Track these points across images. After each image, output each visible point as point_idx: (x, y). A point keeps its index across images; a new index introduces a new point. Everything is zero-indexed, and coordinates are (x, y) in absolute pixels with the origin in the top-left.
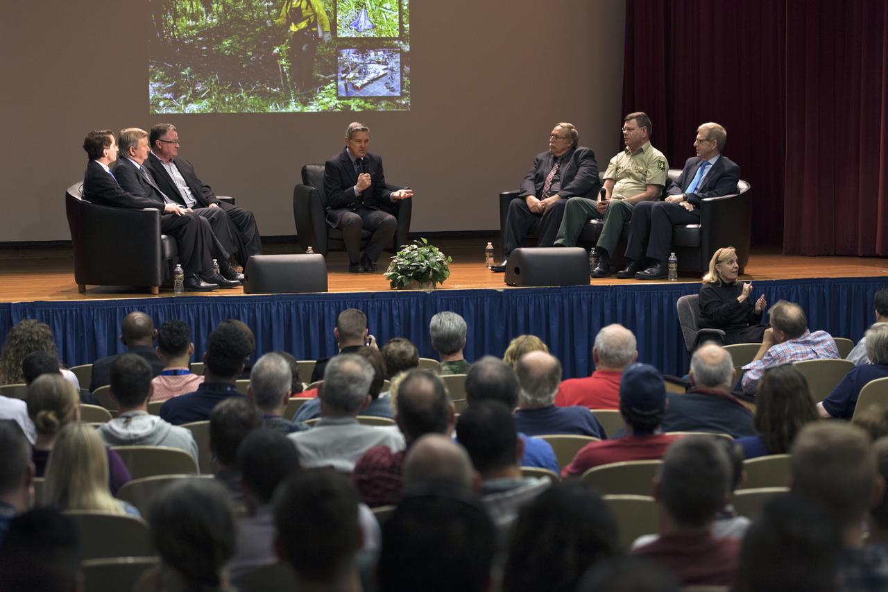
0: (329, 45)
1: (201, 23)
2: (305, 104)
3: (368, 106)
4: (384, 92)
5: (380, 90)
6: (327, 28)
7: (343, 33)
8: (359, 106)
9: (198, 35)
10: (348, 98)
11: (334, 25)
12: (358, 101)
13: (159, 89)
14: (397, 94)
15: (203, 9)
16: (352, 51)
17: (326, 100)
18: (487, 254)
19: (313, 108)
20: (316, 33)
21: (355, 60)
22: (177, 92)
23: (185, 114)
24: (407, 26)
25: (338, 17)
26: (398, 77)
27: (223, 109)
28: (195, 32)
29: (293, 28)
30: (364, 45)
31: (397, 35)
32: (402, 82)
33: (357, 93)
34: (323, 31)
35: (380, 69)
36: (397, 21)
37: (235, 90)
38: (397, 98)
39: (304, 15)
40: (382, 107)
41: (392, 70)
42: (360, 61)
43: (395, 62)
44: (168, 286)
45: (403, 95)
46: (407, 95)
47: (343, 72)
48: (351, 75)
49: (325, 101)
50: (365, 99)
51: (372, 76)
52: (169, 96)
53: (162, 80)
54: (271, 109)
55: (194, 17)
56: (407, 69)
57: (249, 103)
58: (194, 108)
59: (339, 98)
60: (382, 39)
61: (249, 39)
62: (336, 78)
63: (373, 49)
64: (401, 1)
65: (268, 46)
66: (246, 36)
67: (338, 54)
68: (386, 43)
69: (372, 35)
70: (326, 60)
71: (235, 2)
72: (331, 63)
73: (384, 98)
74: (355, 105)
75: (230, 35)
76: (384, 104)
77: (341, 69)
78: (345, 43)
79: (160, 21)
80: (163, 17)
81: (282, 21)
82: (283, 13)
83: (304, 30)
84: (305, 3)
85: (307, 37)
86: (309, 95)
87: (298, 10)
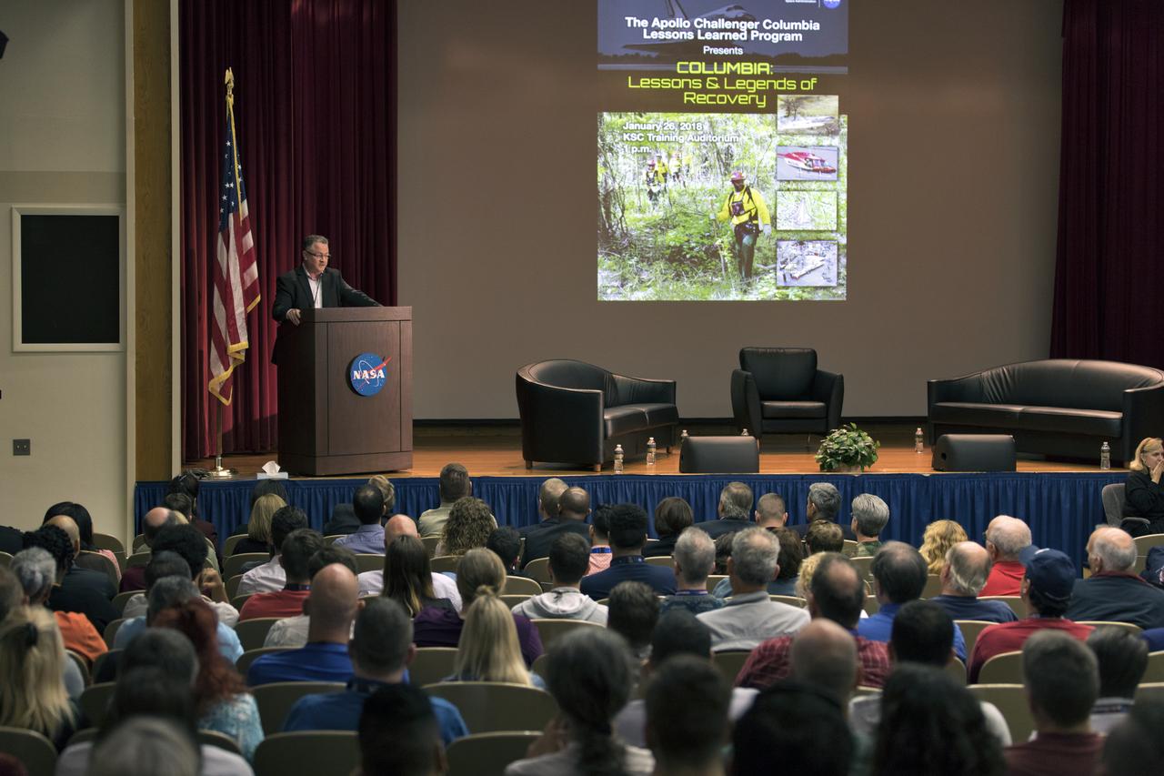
0: (769, 237)
1: (648, 216)
2: (745, 292)
3: (806, 296)
4: (823, 283)
5: (817, 280)
6: (768, 221)
7: (782, 226)
8: (796, 296)
9: (646, 227)
10: (787, 288)
11: (774, 219)
12: (795, 290)
13: (607, 278)
14: (834, 284)
15: (650, 203)
16: (791, 243)
17: (765, 289)
18: (917, 439)
19: (752, 297)
20: (757, 226)
21: (794, 252)
22: (624, 281)
23: (631, 302)
24: (844, 220)
25: (779, 211)
26: (834, 269)
27: (666, 297)
28: (642, 224)
29: (736, 221)
30: (802, 238)
31: (835, 228)
32: (839, 273)
33: (795, 283)
34: (763, 223)
35: (817, 261)
36: (834, 215)
37: (678, 277)
38: (834, 288)
39: (746, 209)
40: (819, 296)
41: (829, 261)
42: (799, 252)
43: (832, 254)
44: (609, 464)
45: (839, 285)
46: (842, 285)
47: (783, 263)
48: (790, 266)
49: (763, 290)
50: (803, 289)
51: (809, 267)
52: (616, 284)
53: (609, 268)
54: (713, 297)
55: (640, 210)
56: (844, 261)
57: (690, 290)
58: (639, 296)
59: (778, 288)
60: (821, 231)
61: (692, 231)
62: (775, 269)
63: (811, 241)
64: (838, 195)
65: (711, 237)
66: (690, 228)
67: (777, 246)
68: (823, 236)
69: (810, 228)
70: (766, 251)
71: (680, 195)
72: (770, 254)
73: (821, 288)
74: (793, 295)
75: (675, 227)
76: (820, 293)
77: (780, 260)
78: (785, 235)
79: (608, 213)
80: (612, 210)
81: (725, 214)
82: (726, 207)
83: (746, 223)
84: (746, 196)
85: (749, 229)
86: (749, 284)
87: (741, 206)
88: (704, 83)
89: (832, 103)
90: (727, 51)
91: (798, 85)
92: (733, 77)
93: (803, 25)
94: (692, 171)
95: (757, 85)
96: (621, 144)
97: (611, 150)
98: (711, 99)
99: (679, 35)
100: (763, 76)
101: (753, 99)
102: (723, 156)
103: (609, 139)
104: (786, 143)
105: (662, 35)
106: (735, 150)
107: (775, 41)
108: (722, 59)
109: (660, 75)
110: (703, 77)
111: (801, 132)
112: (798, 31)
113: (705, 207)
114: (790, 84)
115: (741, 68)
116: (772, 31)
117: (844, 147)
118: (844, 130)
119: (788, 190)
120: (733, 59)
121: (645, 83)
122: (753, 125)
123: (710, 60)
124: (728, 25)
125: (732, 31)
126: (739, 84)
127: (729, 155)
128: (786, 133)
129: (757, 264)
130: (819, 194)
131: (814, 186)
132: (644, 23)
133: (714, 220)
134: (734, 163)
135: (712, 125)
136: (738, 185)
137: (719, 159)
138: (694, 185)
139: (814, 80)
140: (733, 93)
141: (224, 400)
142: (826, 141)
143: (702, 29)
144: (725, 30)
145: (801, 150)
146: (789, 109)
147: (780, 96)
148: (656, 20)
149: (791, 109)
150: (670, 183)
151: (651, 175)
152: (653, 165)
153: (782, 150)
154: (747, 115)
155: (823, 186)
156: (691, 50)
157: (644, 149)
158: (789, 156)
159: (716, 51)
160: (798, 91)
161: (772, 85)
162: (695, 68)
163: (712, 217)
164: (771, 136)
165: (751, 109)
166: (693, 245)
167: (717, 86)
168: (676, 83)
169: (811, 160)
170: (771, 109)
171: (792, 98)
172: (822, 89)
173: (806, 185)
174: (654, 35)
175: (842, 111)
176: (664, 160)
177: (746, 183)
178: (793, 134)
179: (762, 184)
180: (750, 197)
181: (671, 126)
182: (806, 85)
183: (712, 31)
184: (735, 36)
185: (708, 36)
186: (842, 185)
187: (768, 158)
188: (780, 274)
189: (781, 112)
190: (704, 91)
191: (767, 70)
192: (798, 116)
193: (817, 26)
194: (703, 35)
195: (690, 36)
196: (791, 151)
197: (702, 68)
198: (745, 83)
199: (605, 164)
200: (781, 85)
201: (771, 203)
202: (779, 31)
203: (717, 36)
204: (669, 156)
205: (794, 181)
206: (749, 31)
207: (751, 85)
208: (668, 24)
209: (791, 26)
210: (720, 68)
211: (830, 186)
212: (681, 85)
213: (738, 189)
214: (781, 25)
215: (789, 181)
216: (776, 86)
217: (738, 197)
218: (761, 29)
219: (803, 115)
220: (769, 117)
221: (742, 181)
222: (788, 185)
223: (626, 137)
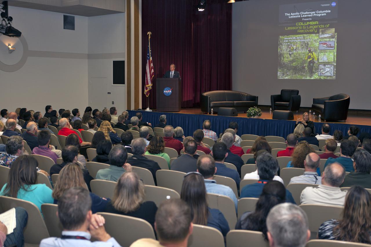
0: (317, 64)
1: (289, 59)
2: (311, 77)
3: (325, 78)
4: (330, 75)
5: (328, 74)
6: (317, 60)
7: (320, 61)
8: (323, 78)
9: (288, 62)
10: (321, 76)
11: (318, 59)
12: (323, 77)
13: (280, 74)
14: (333, 75)
15: (289, 56)
16: (322, 65)
17: (316, 76)
19: (312, 78)
20: (314, 61)
21: (323, 67)
22: (283, 74)
23: (285, 79)
24: (336, 59)
25: (319, 57)
26: (333, 71)
27: (293, 78)
28: (288, 61)
29: (309, 60)
30: (325, 64)
31: (333, 61)
32: (334, 73)
33: (323, 75)
34: (316, 60)
35: (328, 69)
36: (333, 58)
37: (295, 73)
38: (332, 76)
39: (311, 57)
40: (329, 78)
41: (331, 69)
42: (324, 67)
43: (332, 68)
45: (334, 75)
46: (335, 75)
47: (320, 70)
48: (322, 71)
49: (315, 77)
50: (325, 76)
51: (326, 71)
52: (282, 75)
53: (280, 72)
54: (303, 78)
55: (287, 58)
56: (335, 69)
57: (298, 77)
58: (287, 78)
59: (319, 76)
60: (329, 62)
61: (299, 63)
62: (318, 72)
63: (327, 64)
64: (334, 53)
65: (303, 64)
66: (298, 62)
67: (319, 66)
68: (330, 63)
69: (327, 61)
70: (316, 67)
71: (296, 54)
72: (317, 68)
73: (329, 76)
74: (322, 78)
75: (295, 62)
76: (329, 77)
77: (319, 69)
78: (321, 63)
79: (280, 59)
80: (281, 58)
81: (306, 58)
82: (307, 57)
83: (311, 60)
84: (312, 54)
85: (312, 62)
86: (312, 75)
87: (310, 56)
88: (302, 28)
89: (333, 30)
90: (308, 19)
91: (325, 26)
92: (309, 25)
93: (326, 11)
94: (299, 48)
95: (315, 27)
96: (283, 43)
97: (281, 44)
98: (304, 31)
99: (297, 16)
100: (316, 25)
101: (314, 30)
102: (306, 45)
103: (281, 42)
104: (321, 41)
105: (293, 17)
106: (309, 43)
107: (319, 16)
108: (306, 21)
109: (292, 26)
110: (302, 26)
111: (325, 38)
112: (325, 13)
113: (302, 57)
114: (323, 26)
115: (311, 23)
116: (318, 14)
117: (336, 41)
118: (336, 37)
119: (322, 52)
120: (309, 21)
121: (289, 28)
122: (314, 37)
123: (304, 22)
124: (308, 13)
125: (309, 14)
126: (311, 27)
127: (308, 44)
128: (322, 38)
129: (314, 70)
130: (329, 53)
131: (328, 51)
132: (289, 14)
133: (304, 60)
134: (309, 46)
135: (304, 37)
136: (310, 51)
137: (305, 45)
138: (300, 52)
139: (329, 25)
140: (309, 29)
141: (146, 96)
142: (331, 40)
143: (302, 15)
144: (307, 14)
145: (325, 42)
146: (322, 33)
147: (320, 29)
148: (292, 13)
149: (323, 33)
150: (294, 51)
151: (290, 50)
152: (290, 47)
153: (321, 42)
154: (312, 34)
155: (330, 51)
156: (300, 20)
157: (288, 44)
158: (322, 44)
159: (305, 19)
160: (325, 28)
161: (318, 27)
162: (300, 24)
163: (303, 59)
164: (318, 39)
165: (313, 33)
166: (299, 66)
167: (305, 28)
168: (296, 28)
169: (328, 45)
170: (318, 32)
171: (323, 29)
172: (331, 27)
173: (326, 51)
174: (291, 17)
175: (336, 32)
176: (293, 46)
177: (312, 51)
178: (323, 38)
179: (315, 51)
180: (313, 54)
181: (294, 38)
182: (327, 26)
183: (304, 15)
184: (310, 16)
185: (303, 16)
186: (335, 51)
187: (317, 44)
188: (319, 73)
189: (320, 33)
190: (302, 29)
191: (317, 23)
192: (325, 34)
193: (330, 11)
194: (302, 16)
195: (299, 16)
196: (323, 42)
197: (302, 24)
198: (312, 27)
199: (280, 48)
200: (321, 26)
201: (318, 55)
202: (320, 13)
203: (306, 16)
204: (294, 45)
205: (323, 50)
206: (313, 14)
207: (313, 27)
208: (294, 14)
209: (323, 12)
210: (306, 23)
211: (332, 51)
212: (297, 28)
213: (310, 52)
214: (321, 12)
215: (322, 50)
216: (319, 27)
217: (310, 54)
218: (316, 13)
219: (326, 33)
220: (318, 34)
221: (311, 50)
222: (324, 51)
223: (284, 41)
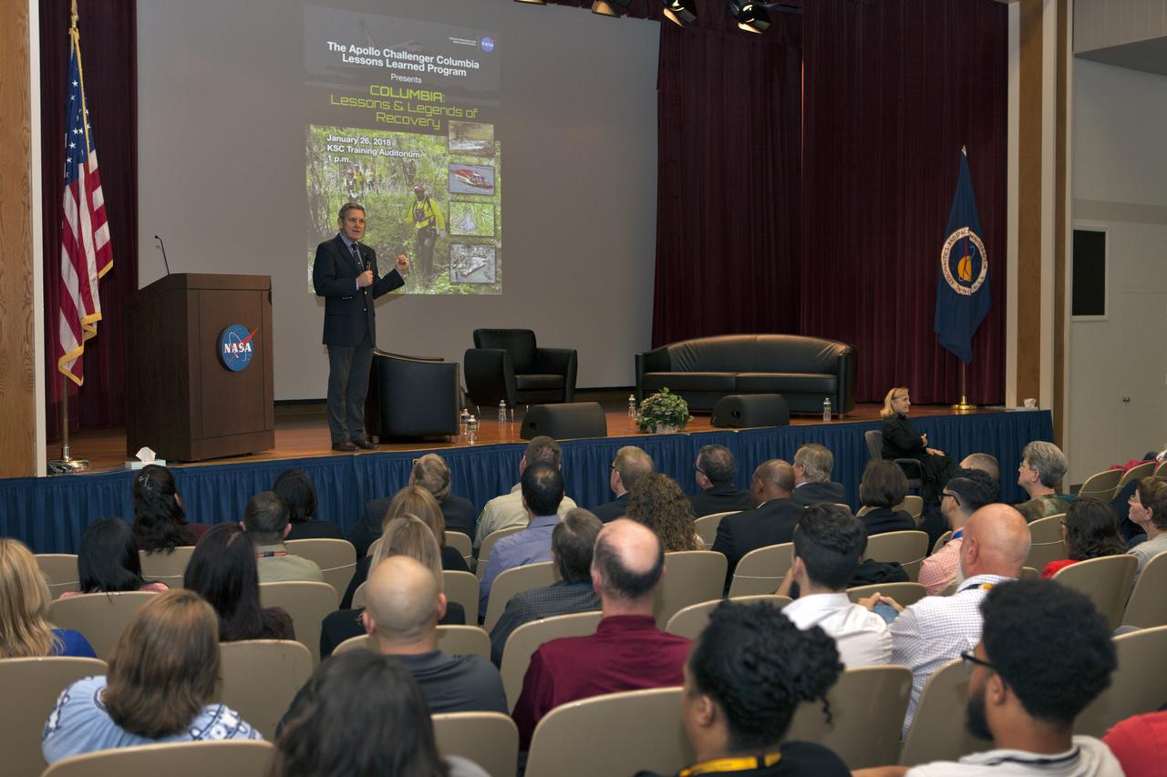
0: (444, 240)
2: (427, 287)
3: (472, 290)
4: (484, 280)
5: (481, 278)
6: (443, 227)
7: (454, 231)
8: (465, 290)
10: (458, 284)
11: (448, 225)
12: (465, 286)
14: (493, 281)
16: (461, 246)
17: (442, 285)
19: (432, 292)
20: (435, 230)
21: (463, 253)
24: (499, 227)
26: (493, 268)
29: (418, 226)
30: (470, 242)
31: (492, 234)
32: (496, 272)
33: (465, 280)
34: (440, 228)
35: (481, 261)
36: (492, 223)
38: (493, 284)
39: (426, 216)
40: (482, 291)
41: (489, 262)
42: (467, 254)
43: (491, 256)
45: (497, 282)
46: (499, 282)
47: (455, 263)
48: (460, 265)
50: (470, 284)
51: (475, 266)
56: (500, 262)
59: (451, 284)
60: (483, 237)
61: (385, 233)
62: (449, 268)
63: (476, 245)
64: (495, 207)
65: (399, 239)
66: (383, 231)
67: (450, 248)
68: (485, 240)
69: (475, 234)
70: (442, 253)
71: (375, 202)
72: (445, 255)
73: (483, 284)
74: (463, 290)
75: (371, 229)
76: (483, 289)
77: (453, 260)
78: (456, 239)
79: (316, 215)
80: (319, 212)
81: (409, 220)
82: (411, 214)
83: (426, 227)
84: (426, 205)
85: (428, 233)
86: (430, 281)
87: (422, 211)
88: (392, 105)
89: (489, 130)
90: (409, 79)
91: (464, 113)
92: (415, 101)
93: (467, 64)
94: (384, 181)
95: (434, 110)
96: (325, 154)
97: (317, 159)
98: (398, 120)
99: (372, 62)
100: (437, 103)
101: (430, 122)
102: (408, 170)
103: (315, 148)
104: (455, 161)
105: (357, 60)
106: (418, 165)
107: (447, 74)
108: (406, 86)
109: (357, 95)
110: (391, 100)
111: (467, 153)
112: (463, 68)
113: (395, 213)
114: (457, 112)
115: (421, 95)
116: (443, 66)
117: (498, 167)
118: (498, 154)
119: (458, 201)
120: (415, 87)
121: (344, 101)
122: (430, 146)
123: (397, 86)
124: (410, 57)
125: (414, 62)
126: (420, 109)
127: (413, 169)
128: (456, 153)
129: (435, 264)
130: (480, 205)
131: (477, 199)
132: (343, 48)
133: (402, 225)
134: (417, 176)
135: (399, 142)
136: (420, 195)
137: (405, 172)
138: (387, 193)
139: (475, 110)
140: (415, 116)
142: (486, 162)
143: (390, 58)
144: (407, 61)
145: (467, 168)
146: (457, 133)
147: (451, 121)
148: (353, 46)
149: (460, 135)
150: (367, 190)
151: (351, 183)
152: (352, 174)
153: (453, 167)
154: (426, 136)
155: (484, 199)
156: (381, 75)
157: (345, 159)
158: (458, 172)
159: (401, 78)
160: (464, 118)
161: (444, 111)
162: (385, 91)
163: (400, 222)
164: (444, 155)
165: (428, 130)
166: (386, 245)
167: (402, 109)
168: (370, 104)
169: (475, 177)
170: (444, 132)
171: (460, 123)
172: (482, 119)
173: (471, 198)
174: (351, 59)
175: (497, 137)
176: (361, 170)
177: (426, 193)
178: (461, 154)
179: (439, 198)
180: (430, 206)
181: (366, 140)
182: (469, 114)
183: (398, 61)
184: (415, 67)
185: (394, 64)
186: (497, 199)
187: (442, 172)
188: (453, 272)
189: (452, 136)
190: (391, 112)
191: (441, 98)
192: (465, 140)
193: (477, 66)
194: (390, 64)
195: (380, 63)
196: (460, 168)
197: (390, 92)
198: (425, 108)
199: (313, 171)
200: (451, 112)
201: (446, 212)
202: (449, 67)
203: (402, 66)
204: (365, 167)
205: (462, 194)
206: (426, 64)
207: (428, 110)
208: (363, 51)
209: (458, 63)
210: (404, 94)
211: (489, 200)
212: (374, 106)
213: (420, 200)
214: (450, 61)
215: (458, 194)
216: (448, 113)
217: (420, 205)
218: (435, 63)
219: (468, 139)
220: (443, 138)
221: (423, 192)
222: (463, 197)
223: (329, 147)
